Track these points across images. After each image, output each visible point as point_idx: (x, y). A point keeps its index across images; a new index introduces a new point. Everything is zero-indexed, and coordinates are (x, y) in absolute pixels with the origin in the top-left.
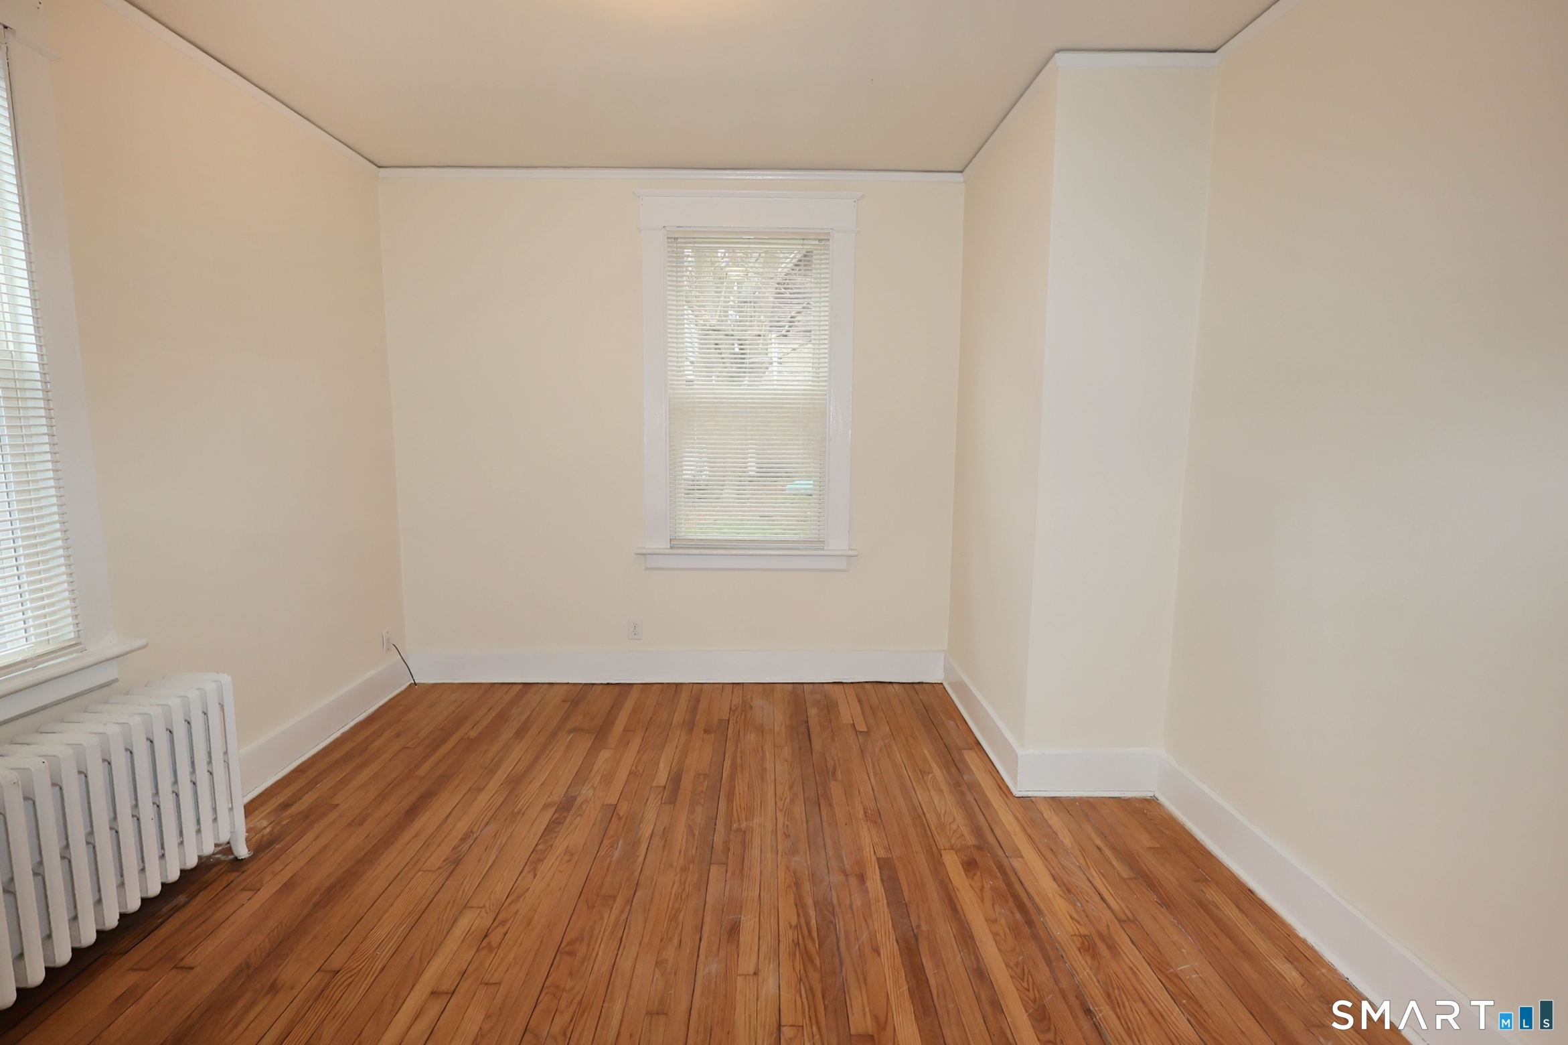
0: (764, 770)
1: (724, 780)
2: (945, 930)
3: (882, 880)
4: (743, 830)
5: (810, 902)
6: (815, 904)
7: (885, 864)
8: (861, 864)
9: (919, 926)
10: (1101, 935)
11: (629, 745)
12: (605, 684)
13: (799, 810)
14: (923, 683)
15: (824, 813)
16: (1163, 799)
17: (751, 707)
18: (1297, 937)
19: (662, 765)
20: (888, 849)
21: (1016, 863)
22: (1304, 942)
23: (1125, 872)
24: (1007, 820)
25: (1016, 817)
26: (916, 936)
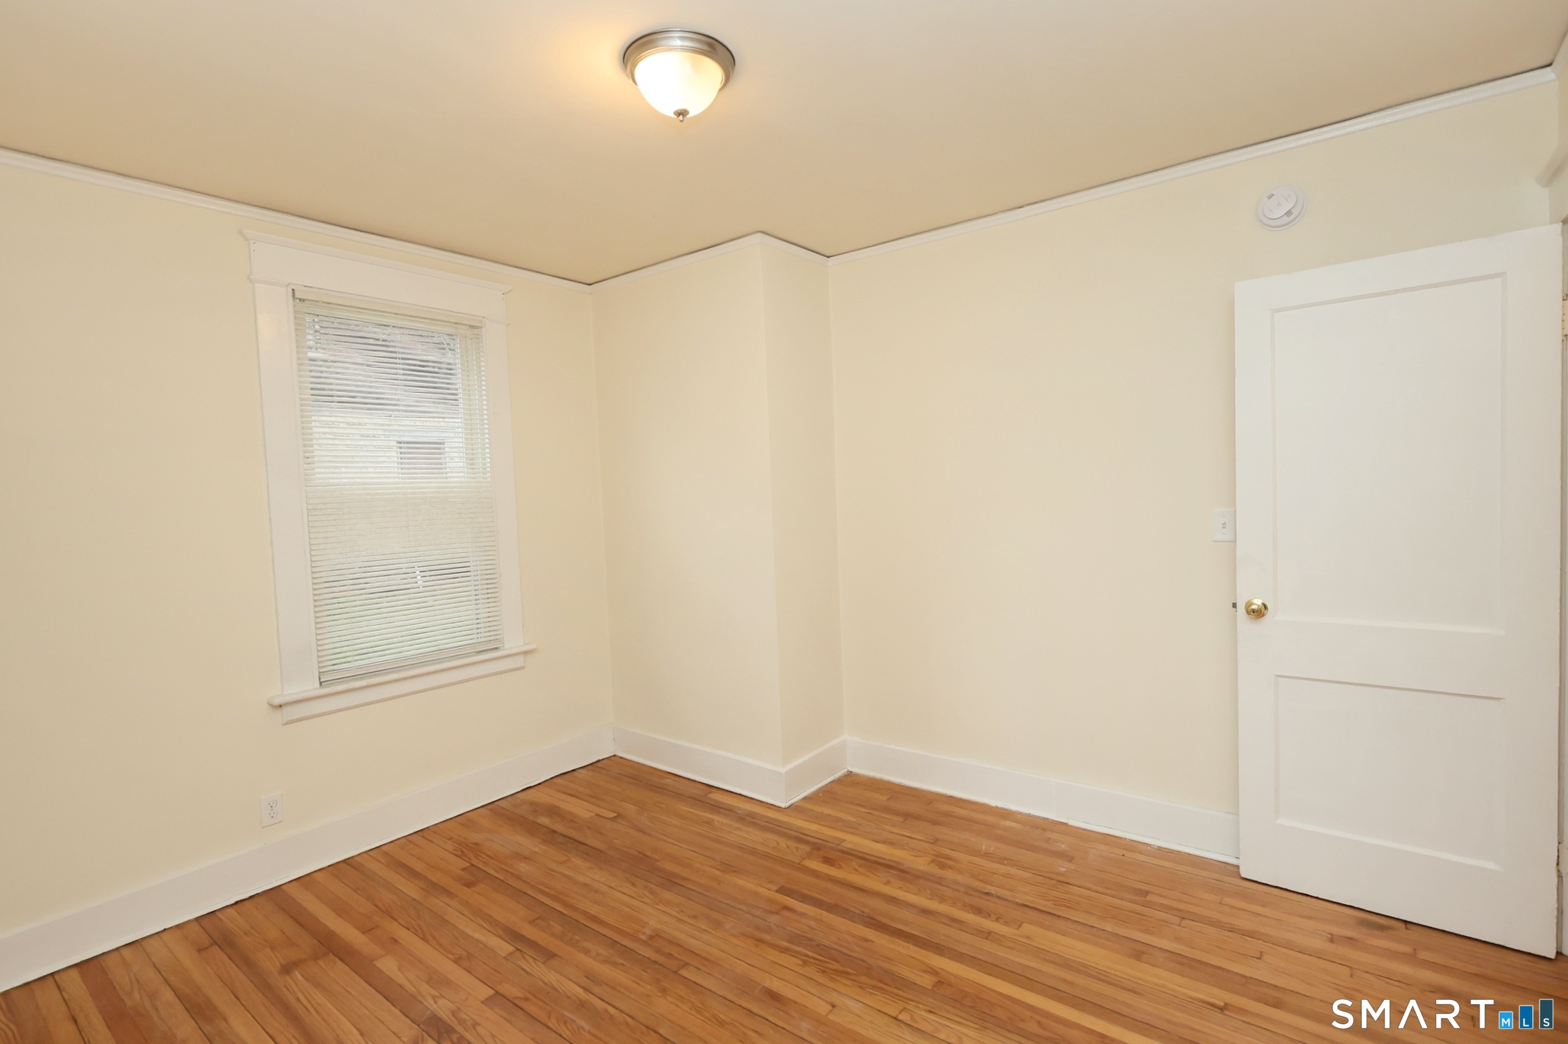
0: (585, 885)
1: (565, 912)
2: (875, 903)
3: (801, 902)
4: (654, 934)
5: (785, 944)
6: (790, 942)
7: (782, 890)
8: (771, 901)
9: (863, 912)
10: (937, 856)
11: (399, 940)
12: (232, 905)
13: (668, 895)
14: (599, 761)
15: (690, 886)
16: (855, 770)
17: (476, 844)
18: (993, 807)
19: (477, 936)
20: (771, 882)
21: (849, 846)
22: (997, 807)
23: (901, 819)
24: (800, 823)
25: (803, 820)
26: (869, 917)
